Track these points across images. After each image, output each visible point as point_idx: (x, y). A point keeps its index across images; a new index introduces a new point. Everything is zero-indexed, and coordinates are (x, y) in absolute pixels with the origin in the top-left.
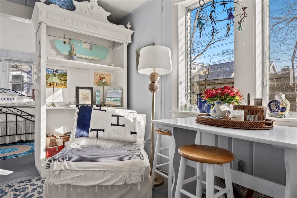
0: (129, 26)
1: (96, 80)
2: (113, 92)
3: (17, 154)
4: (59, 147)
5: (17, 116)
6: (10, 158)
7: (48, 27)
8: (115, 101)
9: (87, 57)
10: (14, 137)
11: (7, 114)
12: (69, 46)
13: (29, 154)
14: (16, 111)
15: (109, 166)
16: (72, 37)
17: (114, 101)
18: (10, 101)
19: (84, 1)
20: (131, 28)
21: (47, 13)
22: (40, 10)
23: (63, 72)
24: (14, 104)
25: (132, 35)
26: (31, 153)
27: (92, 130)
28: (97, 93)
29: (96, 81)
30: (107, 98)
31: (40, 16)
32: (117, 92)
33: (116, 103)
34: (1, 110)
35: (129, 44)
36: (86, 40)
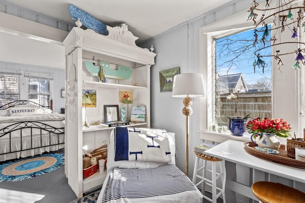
0: (152, 49)
1: (121, 97)
2: (137, 109)
3: (46, 169)
4: (94, 166)
5: (42, 130)
6: (40, 174)
7: (84, 51)
8: (140, 117)
9: (114, 77)
10: (39, 150)
11: (32, 128)
12: (98, 67)
13: (57, 168)
14: (40, 125)
15: (167, 200)
16: (100, 59)
17: (139, 117)
18: (30, 112)
19: (117, 26)
20: (154, 52)
21: (84, 38)
22: (77, 35)
23: (92, 92)
24: (38, 118)
25: (155, 58)
26: (59, 167)
27: (131, 153)
28: (122, 110)
29: (121, 99)
30: (132, 115)
31: (77, 41)
32: (141, 110)
33: (141, 120)
34: (26, 125)
35: (151, 65)
36: (112, 61)
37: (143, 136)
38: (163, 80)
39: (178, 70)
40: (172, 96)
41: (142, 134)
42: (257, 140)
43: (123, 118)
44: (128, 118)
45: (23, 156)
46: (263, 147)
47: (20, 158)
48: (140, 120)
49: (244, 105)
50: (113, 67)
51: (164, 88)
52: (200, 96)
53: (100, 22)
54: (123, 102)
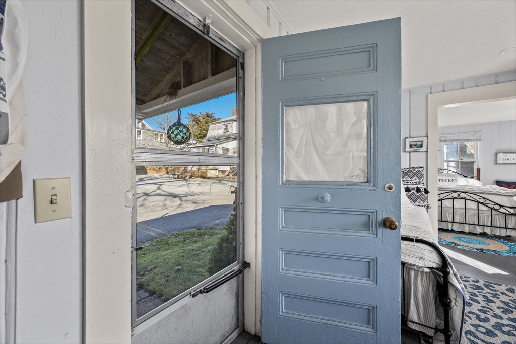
5: (479, 204)
34: (459, 195)
45: (455, 229)
47: (452, 230)
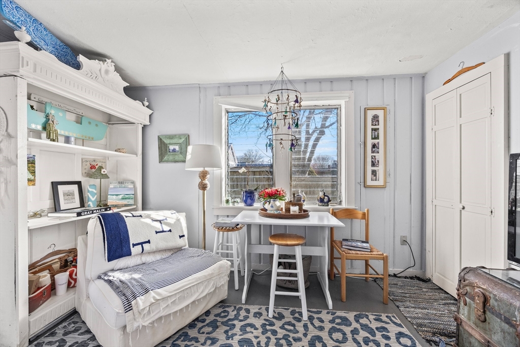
0: (146, 103)
1: (85, 169)
2: (119, 186)
8: (125, 199)
12: (42, 115)
17: (123, 199)
19: (97, 60)
20: (148, 107)
21: (35, 65)
25: (150, 116)
27: (134, 245)
28: (91, 190)
29: (86, 171)
30: (109, 196)
31: (23, 67)
32: (126, 187)
33: (128, 202)
35: (144, 125)
36: (68, 107)
37: (148, 221)
38: (163, 148)
39: (186, 138)
40: (186, 169)
41: (144, 218)
42: (267, 206)
43: (91, 201)
44: (100, 202)
46: (272, 211)
48: (125, 202)
49: (245, 178)
50: (72, 117)
51: (166, 158)
52: (215, 169)
53: (59, 42)
54: (89, 176)
